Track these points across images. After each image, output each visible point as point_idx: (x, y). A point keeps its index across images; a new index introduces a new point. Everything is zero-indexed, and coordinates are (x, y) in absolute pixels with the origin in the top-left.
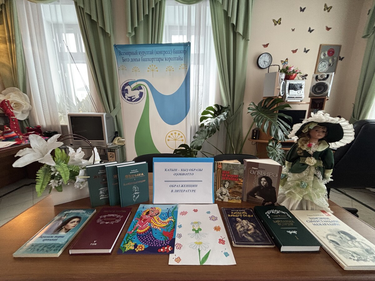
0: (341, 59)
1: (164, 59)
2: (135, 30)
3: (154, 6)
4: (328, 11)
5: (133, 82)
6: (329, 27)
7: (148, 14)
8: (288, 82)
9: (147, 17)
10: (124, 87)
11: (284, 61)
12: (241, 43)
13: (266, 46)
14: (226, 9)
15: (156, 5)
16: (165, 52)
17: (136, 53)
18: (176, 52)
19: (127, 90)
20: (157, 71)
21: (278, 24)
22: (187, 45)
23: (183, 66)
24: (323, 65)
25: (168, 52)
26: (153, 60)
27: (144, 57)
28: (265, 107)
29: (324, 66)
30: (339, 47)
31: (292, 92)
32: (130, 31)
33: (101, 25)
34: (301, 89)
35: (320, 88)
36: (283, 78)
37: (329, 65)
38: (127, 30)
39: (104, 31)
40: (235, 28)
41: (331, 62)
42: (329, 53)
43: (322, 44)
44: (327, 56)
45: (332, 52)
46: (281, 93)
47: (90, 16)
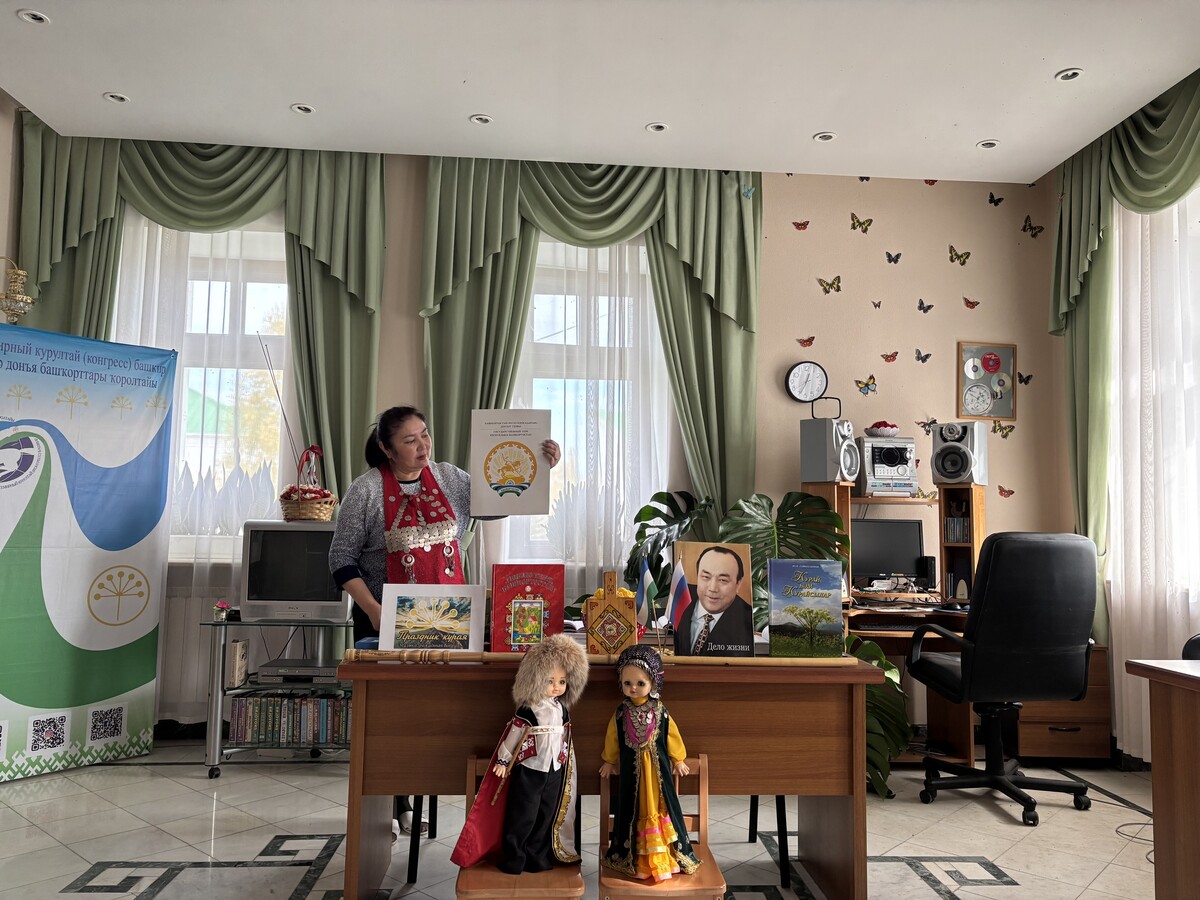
0: (1026, 380)
2: (444, 302)
3: (500, 250)
4: (963, 264)
6: (971, 300)
7: (481, 265)
8: (870, 444)
9: (478, 273)
11: (865, 381)
12: (735, 339)
14: (686, 259)
15: (508, 245)
21: (832, 291)
24: (977, 395)
29: (981, 399)
30: (1012, 350)
31: (883, 470)
32: (431, 305)
33: (353, 289)
34: (904, 461)
35: (951, 460)
36: (846, 433)
37: (994, 395)
38: (420, 301)
39: (358, 302)
40: (715, 304)
41: (997, 389)
42: (985, 363)
43: (965, 336)
44: (982, 371)
45: (993, 361)
46: (845, 472)
47: (325, 269)
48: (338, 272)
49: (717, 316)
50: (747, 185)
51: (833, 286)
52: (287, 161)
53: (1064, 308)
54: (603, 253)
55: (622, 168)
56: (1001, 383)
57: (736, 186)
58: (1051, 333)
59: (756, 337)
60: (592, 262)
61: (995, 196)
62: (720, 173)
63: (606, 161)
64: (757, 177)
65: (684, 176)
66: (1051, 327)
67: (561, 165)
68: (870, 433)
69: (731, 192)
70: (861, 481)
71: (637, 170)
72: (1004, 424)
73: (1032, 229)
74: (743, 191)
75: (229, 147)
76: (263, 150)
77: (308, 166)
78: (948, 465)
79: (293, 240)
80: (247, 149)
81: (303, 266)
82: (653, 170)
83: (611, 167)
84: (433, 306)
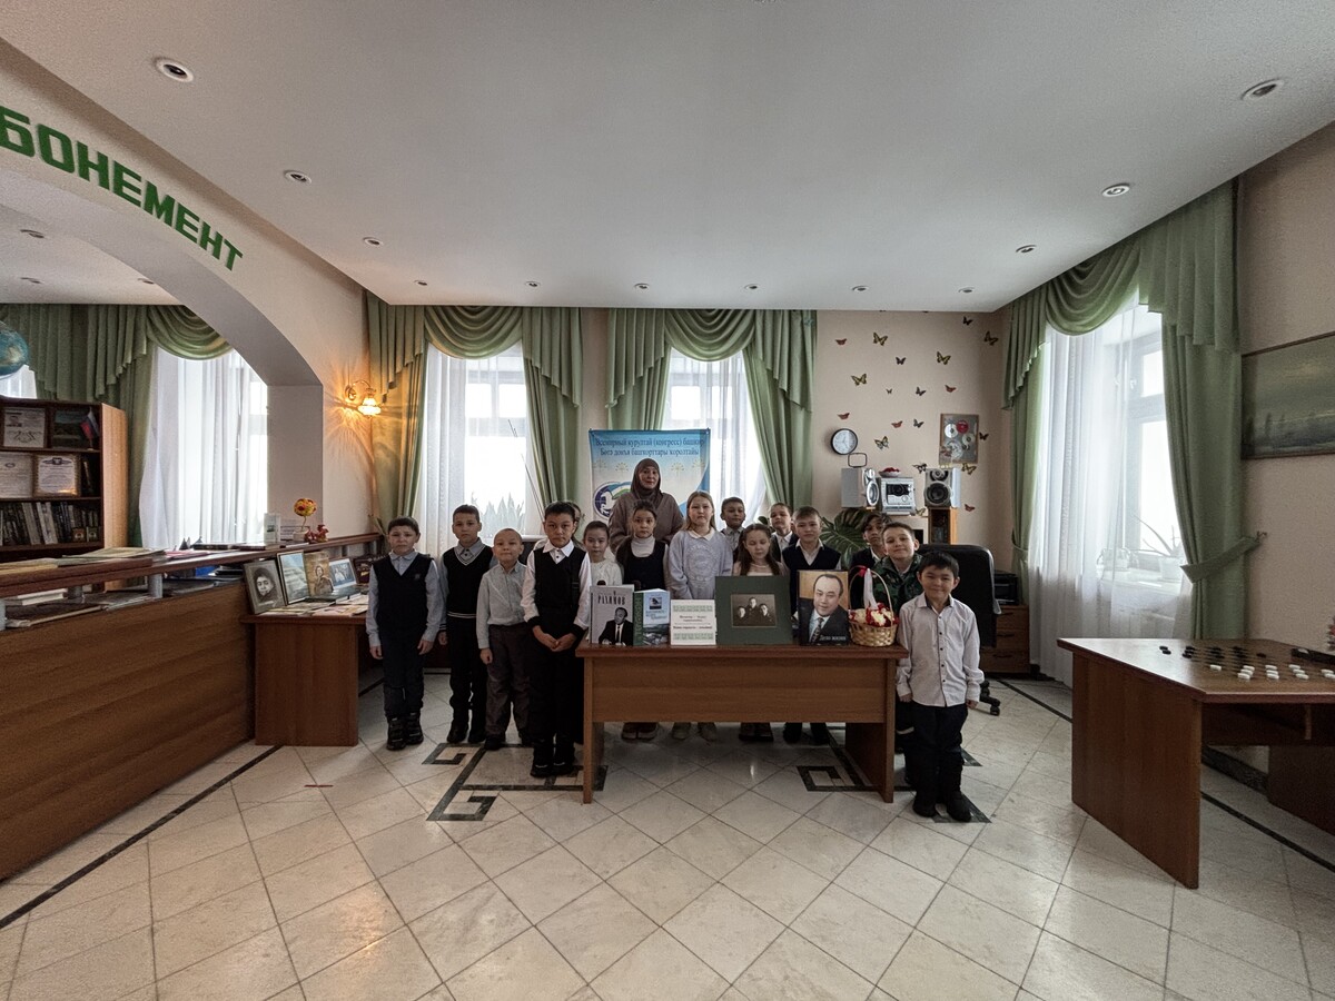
0: (984, 438)
1: (669, 453)
2: (620, 399)
3: (653, 365)
4: (946, 364)
5: (616, 486)
6: (950, 386)
7: (641, 375)
8: (884, 482)
9: (639, 379)
10: (599, 494)
11: (881, 440)
12: (799, 416)
13: (845, 416)
14: (769, 367)
15: (656, 363)
16: (671, 442)
17: (624, 443)
18: (688, 443)
19: (604, 498)
21: (861, 383)
22: (705, 434)
23: (699, 462)
25: (676, 443)
27: (637, 449)
28: (846, 525)
29: (956, 450)
30: (976, 418)
31: (894, 500)
32: (612, 401)
33: (565, 392)
34: (907, 493)
35: (937, 493)
36: (871, 477)
37: (964, 447)
38: (606, 398)
39: (568, 400)
40: (786, 396)
41: (966, 443)
42: (959, 428)
43: (944, 412)
44: (956, 432)
45: (963, 425)
46: (870, 501)
47: (548, 380)
48: (555, 382)
49: (788, 402)
50: (807, 318)
51: (861, 380)
52: (521, 313)
53: (1012, 394)
54: (716, 366)
55: (728, 311)
56: (969, 440)
57: (800, 319)
58: (1004, 408)
59: (813, 416)
60: (710, 368)
61: (967, 319)
62: (790, 311)
63: (717, 306)
64: (814, 313)
65: (768, 314)
66: (1003, 405)
67: (690, 310)
68: (885, 476)
69: (797, 324)
70: (879, 506)
71: (737, 312)
72: (969, 465)
73: (990, 340)
74: (805, 322)
75: (486, 307)
76: (506, 308)
77: (534, 317)
78: (935, 495)
79: (528, 362)
80: (496, 308)
81: (535, 378)
82: (747, 311)
83: (720, 311)
84: (613, 401)
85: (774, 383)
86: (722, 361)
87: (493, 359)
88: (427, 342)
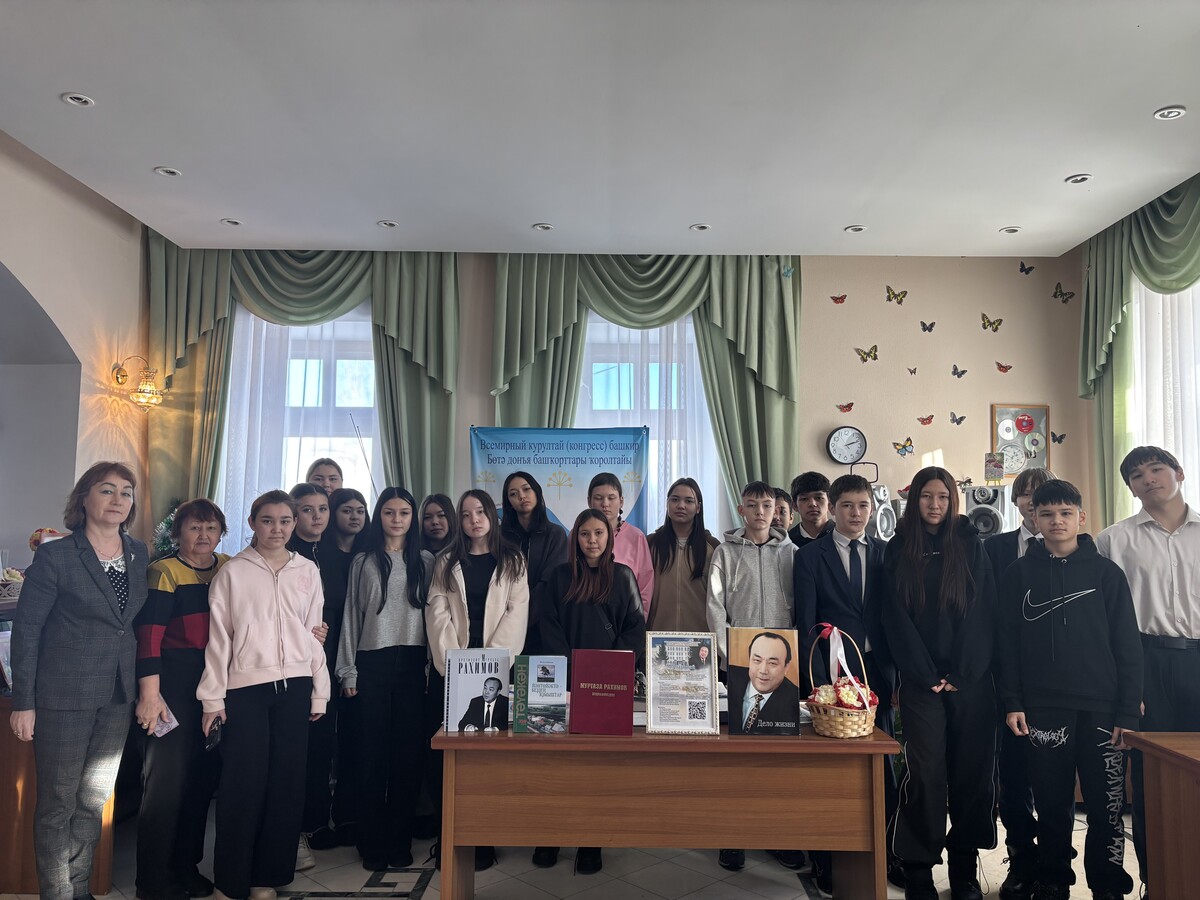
0: (1059, 439)
1: (589, 461)
2: (513, 382)
3: (561, 334)
4: (995, 330)
6: (1004, 364)
7: (545, 348)
9: (543, 355)
11: (903, 444)
12: (777, 409)
14: (731, 337)
15: (565, 331)
16: (591, 446)
17: (522, 447)
18: (616, 447)
20: (571, 486)
21: (869, 359)
22: (641, 434)
24: (1011, 454)
25: (598, 447)
26: (561, 461)
27: (541, 455)
29: (1015, 458)
30: (1046, 411)
32: (501, 385)
33: (432, 373)
35: (983, 522)
36: (882, 497)
37: (1028, 454)
38: (492, 384)
39: (437, 385)
40: (758, 378)
41: (1031, 448)
42: (1019, 424)
43: (995, 400)
44: (1016, 432)
45: (1025, 425)
47: (408, 356)
48: (419, 359)
49: (760, 388)
50: (788, 266)
51: (869, 355)
52: (371, 262)
53: (1092, 376)
54: (653, 334)
55: (669, 257)
56: (1035, 442)
57: (776, 267)
58: (1081, 397)
59: (799, 407)
60: (644, 339)
61: (1025, 267)
62: (761, 258)
63: (653, 250)
64: (796, 260)
65: (728, 261)
66: (1081, 392)
67: (617, 257)
69: (771, 275)
71: (683, 258)
73: (1062, 295)
74: (782, 272)
75: (320, 252)
76: (350, 253)
77: (391, 263)
79: (379, 330)
80: (336, 253)
81: (388, 352)
82: (697, 258)
83: (659, 257)
84: (503, 386)
85: (739, 361)
86: (664, 328)
87: (328, 326)
88: (235, 300)
